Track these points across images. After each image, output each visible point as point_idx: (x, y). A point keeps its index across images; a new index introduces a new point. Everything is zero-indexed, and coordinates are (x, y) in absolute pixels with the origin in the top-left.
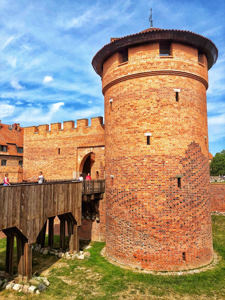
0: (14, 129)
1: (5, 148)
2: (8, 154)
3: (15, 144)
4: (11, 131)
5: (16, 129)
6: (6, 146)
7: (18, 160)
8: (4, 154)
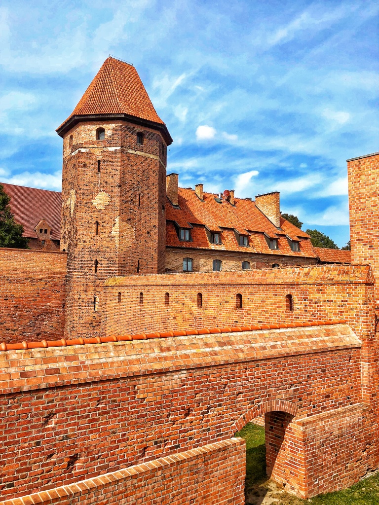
0: (225, 200)
1: (217, 237)
2: (223, 248)
3: (232, 229)
4: (220, 205)
5: (228, 200)
6: (219, 233)
7: (240, 260)
8: (218, 248)
